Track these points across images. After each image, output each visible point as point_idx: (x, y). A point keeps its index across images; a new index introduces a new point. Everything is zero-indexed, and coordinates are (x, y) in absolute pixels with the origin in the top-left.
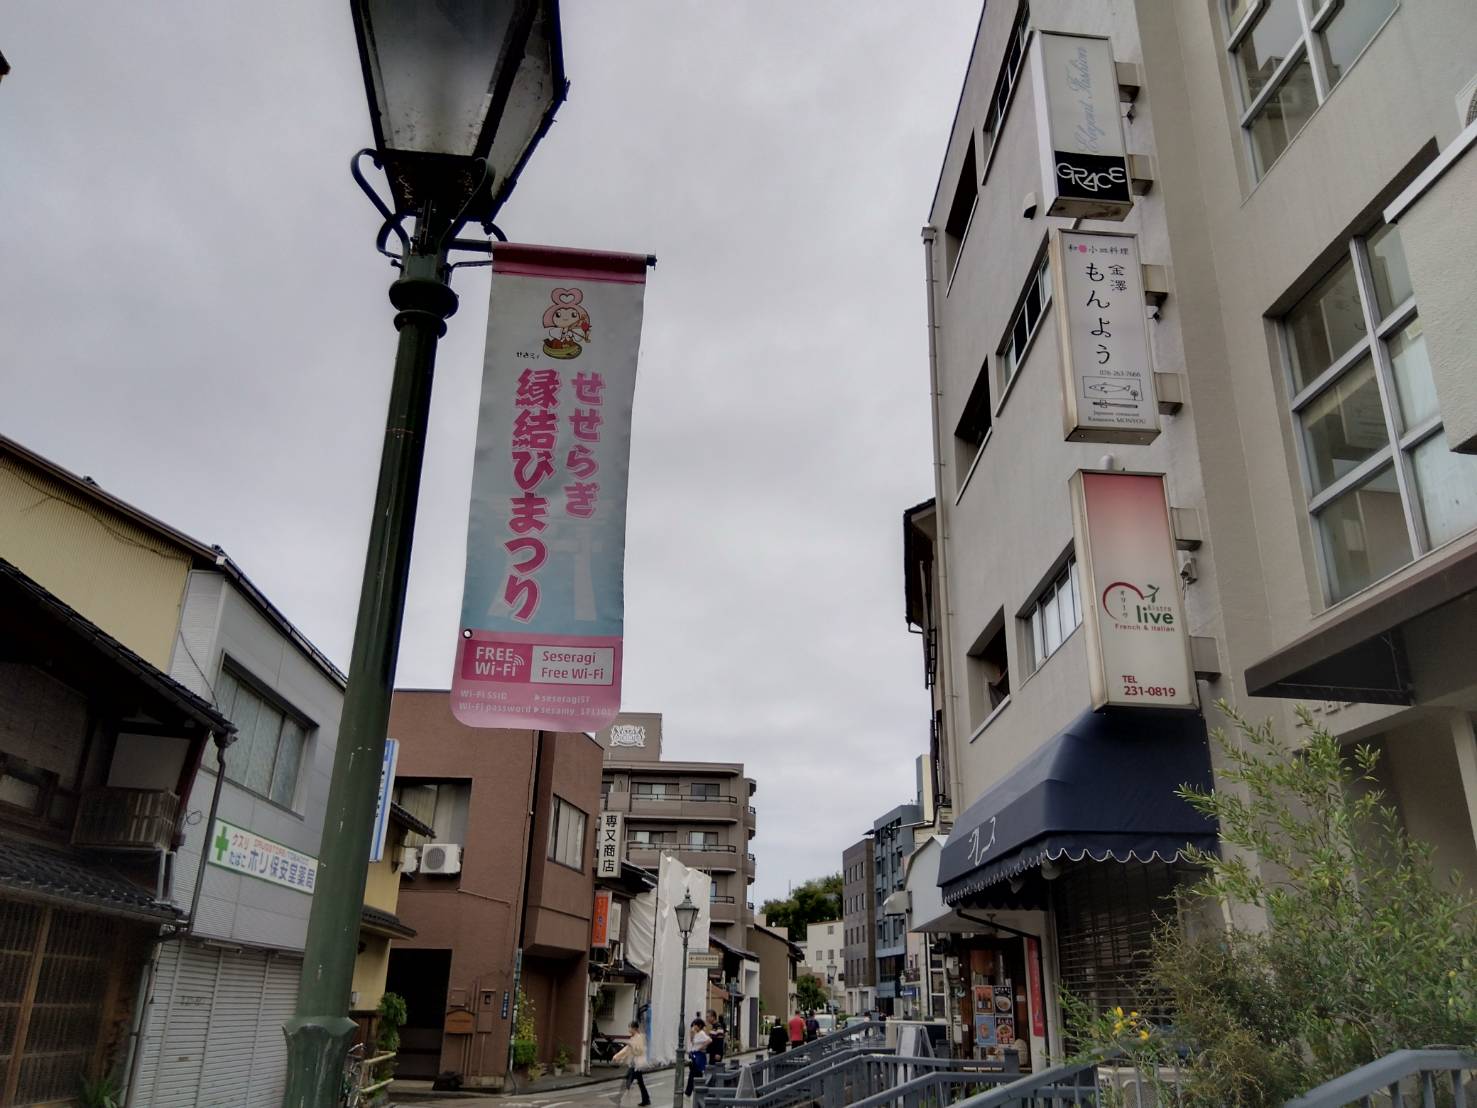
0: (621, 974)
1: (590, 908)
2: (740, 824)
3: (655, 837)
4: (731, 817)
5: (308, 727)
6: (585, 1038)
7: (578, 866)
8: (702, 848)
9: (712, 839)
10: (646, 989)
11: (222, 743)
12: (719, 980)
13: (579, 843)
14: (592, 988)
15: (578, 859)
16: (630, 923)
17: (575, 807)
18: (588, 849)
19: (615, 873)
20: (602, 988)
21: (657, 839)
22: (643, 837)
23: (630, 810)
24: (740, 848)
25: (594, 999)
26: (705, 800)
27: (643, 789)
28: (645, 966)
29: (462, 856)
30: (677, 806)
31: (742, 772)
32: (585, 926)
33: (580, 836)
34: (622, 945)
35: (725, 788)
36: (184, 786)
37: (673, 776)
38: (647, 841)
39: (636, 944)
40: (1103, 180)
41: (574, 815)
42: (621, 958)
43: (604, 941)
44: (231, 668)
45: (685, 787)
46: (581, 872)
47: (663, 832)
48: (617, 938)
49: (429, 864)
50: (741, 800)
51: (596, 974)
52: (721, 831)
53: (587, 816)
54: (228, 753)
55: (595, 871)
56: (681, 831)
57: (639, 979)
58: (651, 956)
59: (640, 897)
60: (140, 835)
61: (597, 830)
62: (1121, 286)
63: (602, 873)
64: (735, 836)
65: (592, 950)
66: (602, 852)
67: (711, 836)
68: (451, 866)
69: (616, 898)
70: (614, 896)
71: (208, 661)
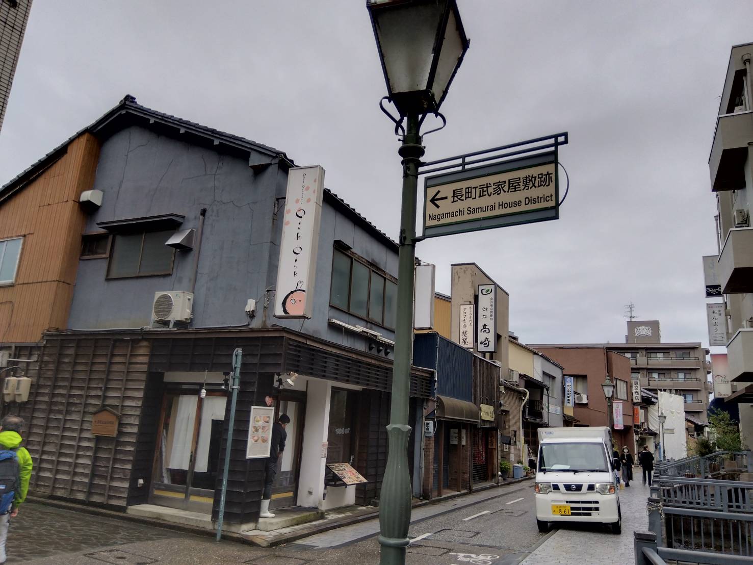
0: (647, 433)
1: (632, 412)
2: (702, 369)
3: (661, 375)
4: (696, 366)
5: (554, 378)
6: (636, 453)
7: (626, 398)
8: (684, 380)
9: (688, 376)
10: (657, 439)
11: (547, 390)
12: (693, 435)
13: (625, 391)
14: (636, 437)
15: (626, 395)
16: (649, 416)
17: (622, 380)
18: (629, 393)
19: (640, 400)
20: (640, 438)
21: (662, 376)
22: (655, 375)
23: (648, 365)
24: (703, 380)
25: (637, 441)
26: (683, 359)
27: (653, 355)
28: (656, 430)
29: (587, 398)
30: (669, 362)
31: (700, 346)
32: (631, 418)
33: (625, 388)
34: (646, 423)
35: (692, 353)
36: (542, 398)
37: (666, 350)
38: (657, 377)
39: (652, 423)
40: (717, 291)
41: (622, 383)
42: (646, 427)
43: (638, 422)
44: (544, 373)
45: (672, 354)
46: (627, 401)
47: (664, 373)
48: (643, 421)
49: (577, 400)
50: (701, 359)
51: (637, 433)
52: (693, 373)
53: (627, 382)
54: (549, 392)
55: (632, 400)
56: (673, 373)
57: (655, 435)
58: (658, 427)
59: (651, 406)
60: (538, 408)
61: (631, 386)
62: (720, 315)
63: (635, 401)
64: (700, 375)
65: (635, 425)
66: (634, 394)
67: (687, 374)
68: (585, 401)
69: (641, 408)
70: (641, 407)
71: (541, 373)
